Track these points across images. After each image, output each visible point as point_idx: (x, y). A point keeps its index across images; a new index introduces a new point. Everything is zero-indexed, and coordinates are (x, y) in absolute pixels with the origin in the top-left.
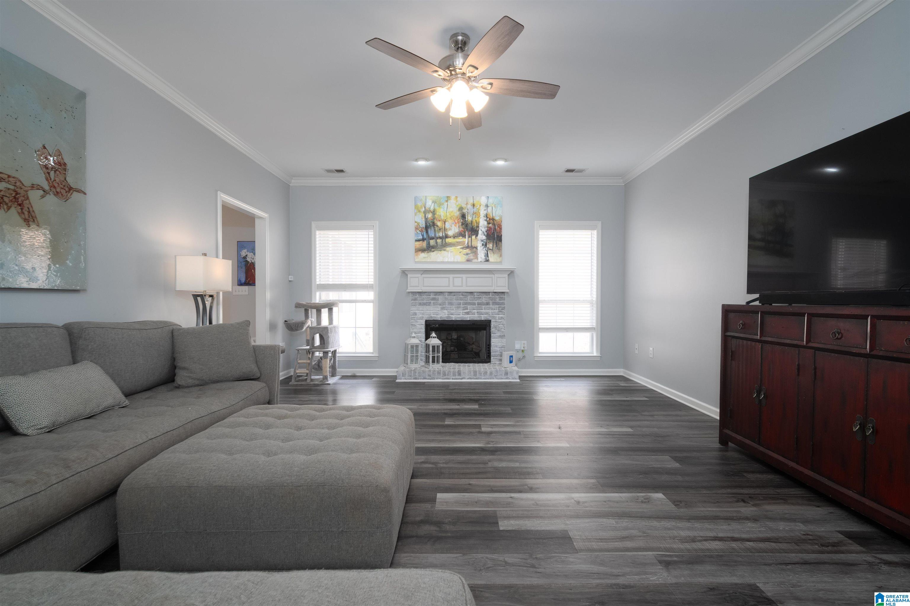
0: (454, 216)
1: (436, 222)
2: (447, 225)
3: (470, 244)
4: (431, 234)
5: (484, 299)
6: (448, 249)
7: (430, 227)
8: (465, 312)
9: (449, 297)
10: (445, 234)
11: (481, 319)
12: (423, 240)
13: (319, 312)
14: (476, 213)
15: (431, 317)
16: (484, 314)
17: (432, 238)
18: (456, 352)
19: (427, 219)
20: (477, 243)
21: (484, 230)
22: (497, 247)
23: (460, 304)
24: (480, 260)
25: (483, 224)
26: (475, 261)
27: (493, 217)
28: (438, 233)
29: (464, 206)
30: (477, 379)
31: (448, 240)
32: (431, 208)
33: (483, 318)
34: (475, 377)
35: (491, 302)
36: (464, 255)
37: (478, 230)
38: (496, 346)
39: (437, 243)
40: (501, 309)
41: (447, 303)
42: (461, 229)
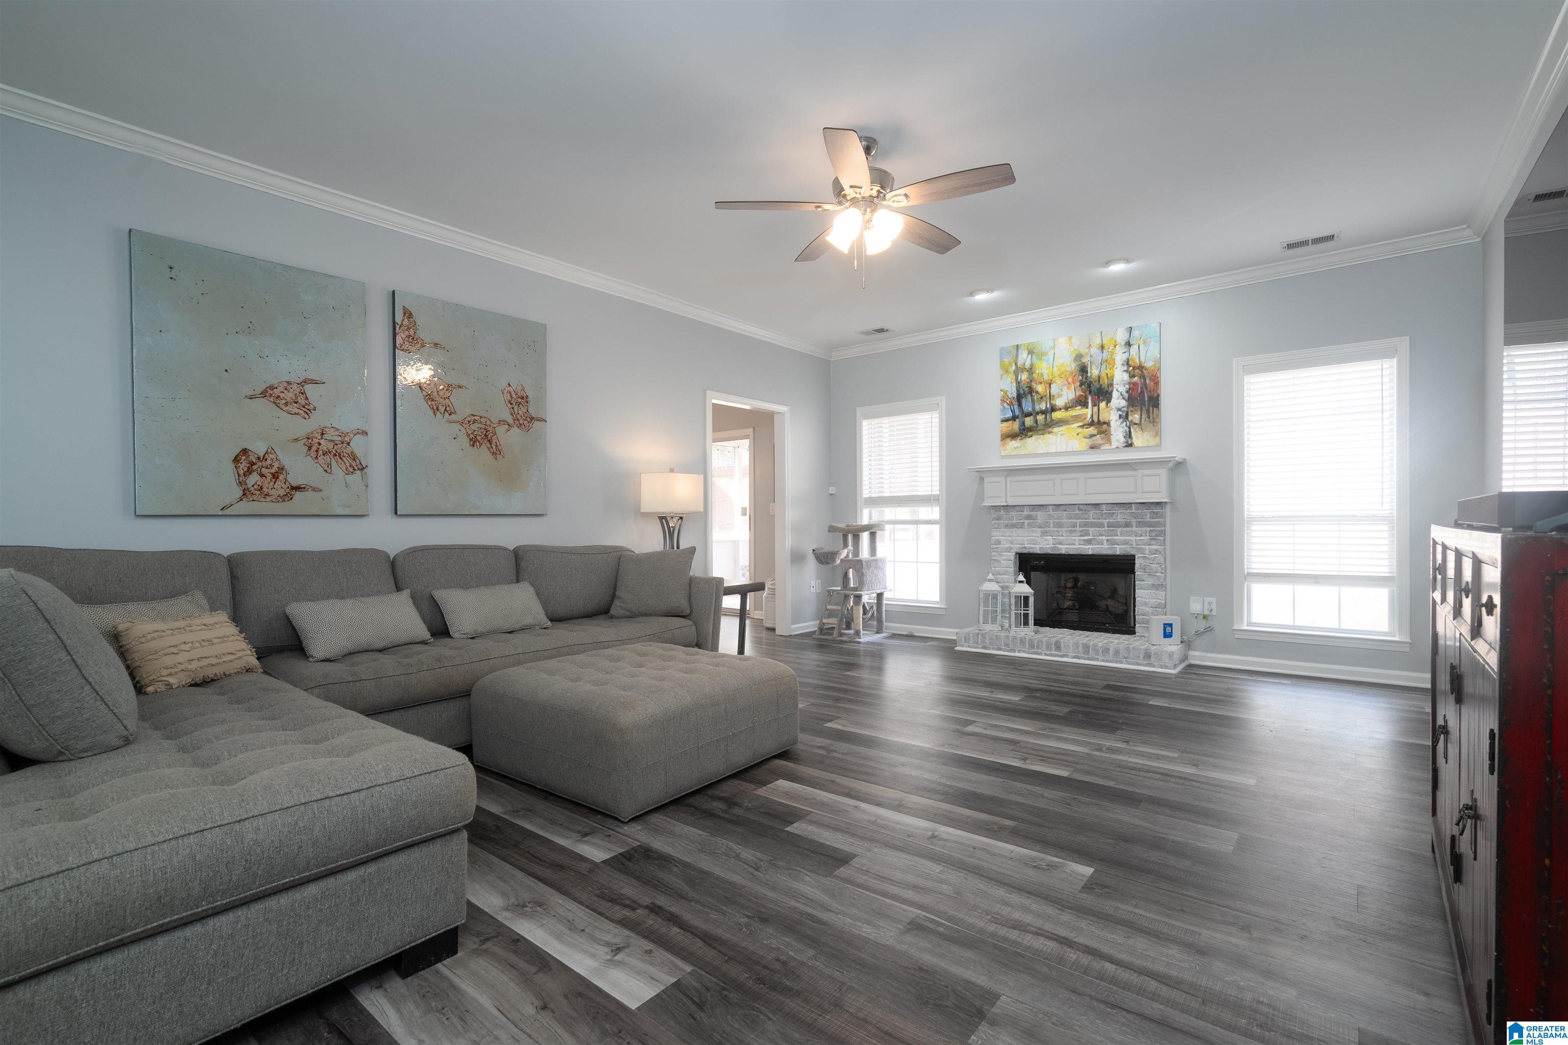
0: (1066, 371)
1: (1035, 387)
2: (1054, 390)
3: (1095, 419)
4: (1026, 408)
5: (1120, 516)
6: (1055, 430)
7: (1025, 395)
8: (1084, 540)
9: (1056, 514)
10: (1051, 404)
11: (1114, 553)
12: (1014, 418)
13: (856, 538)
14: (1106, 361)
15: (1025, 548)
16: (1119, 543)
17: (1029, 415)
18: (1076, 610)
19: (1019, 383)
20: (1110, 415)
21: (1123, 389)
22: (1149, 418)
23: (1075, 525)
24: (1114, 445)
25: (1120, 379)
26: (1107, 447)
27: (1140, 364)
28: (1039, 404)
29: (1083, 351)
30: (1088, 659)
31: (1056, 415)
32: (1027, 364)
33: (1118, 550)
34: (1086, 656)
35: (1134, 521)
36: (1085, 438)
37: (1112, 392)
38: (1146, 604)
39: (1036, 421)
40: (1154, 534)
41: (1052, 525)
42: (1079, 393)
